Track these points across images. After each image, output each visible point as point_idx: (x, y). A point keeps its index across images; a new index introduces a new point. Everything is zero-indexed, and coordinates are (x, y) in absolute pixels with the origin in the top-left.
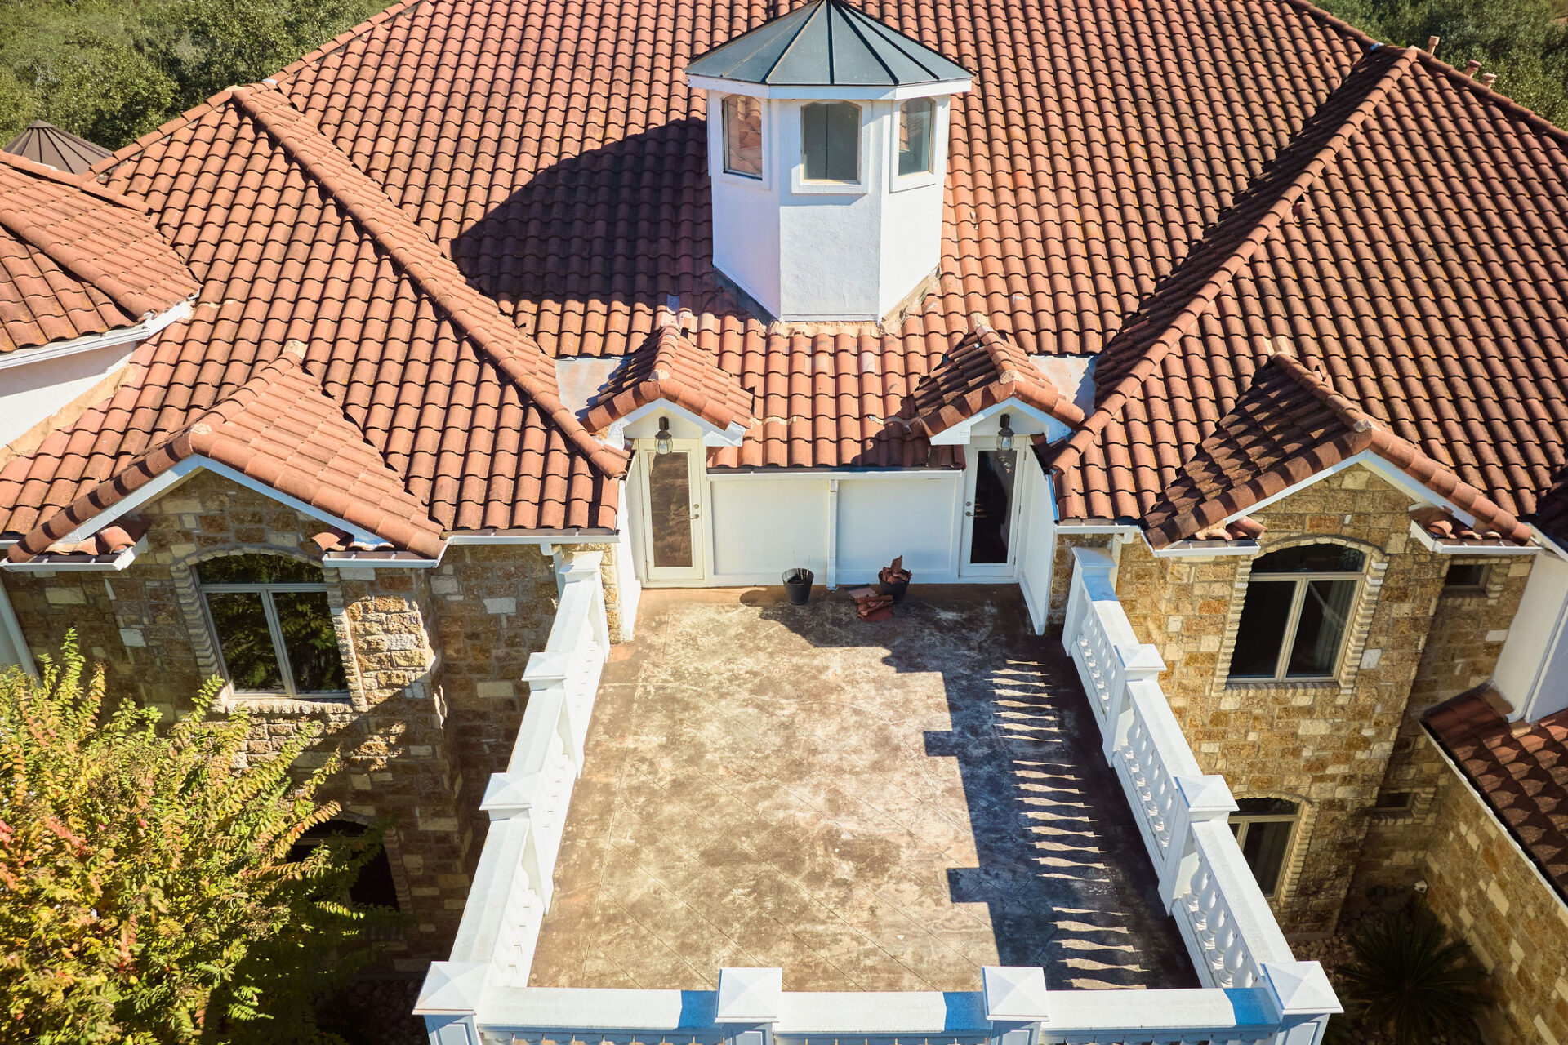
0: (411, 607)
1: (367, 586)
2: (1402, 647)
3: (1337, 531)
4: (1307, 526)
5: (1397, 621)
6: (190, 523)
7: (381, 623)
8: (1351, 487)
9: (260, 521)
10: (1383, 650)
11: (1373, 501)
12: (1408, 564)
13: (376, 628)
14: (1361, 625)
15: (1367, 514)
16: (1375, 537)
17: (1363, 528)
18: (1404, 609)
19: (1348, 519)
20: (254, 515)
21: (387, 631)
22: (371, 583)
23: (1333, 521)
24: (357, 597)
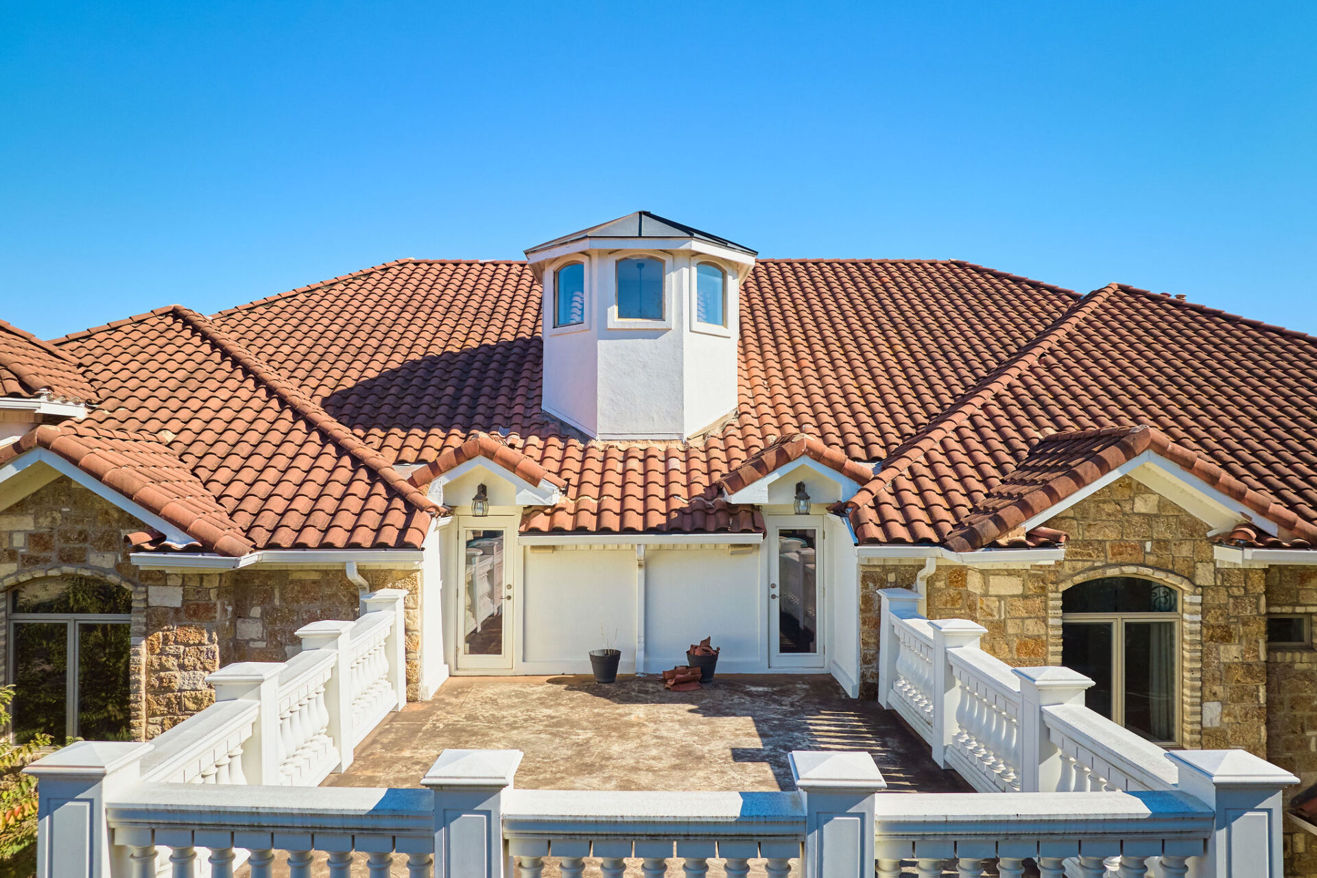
0: (211, 640)
1: (172, 614)
2: (1241, 699)
3: (1141, 559)
4: (1110, 556)
5: (1228, 667)
6: (19, 541)
7: (177, 657)
8: (1143, 510)
9: (85, 540)
10: (1223, 703)
11: (1169, 527)
12: (1222, 598)
13: (172, 662)
14: (1192, 670)
15: (1166, 541)
16: (1180, 566)
17: (1167, 557)
18: (1231, 653)
19: (1148, 545)
20: (80, 533)
21: (182, 667)
22: (177, 610)
23: (1134, 548)
24: (159, 626)
